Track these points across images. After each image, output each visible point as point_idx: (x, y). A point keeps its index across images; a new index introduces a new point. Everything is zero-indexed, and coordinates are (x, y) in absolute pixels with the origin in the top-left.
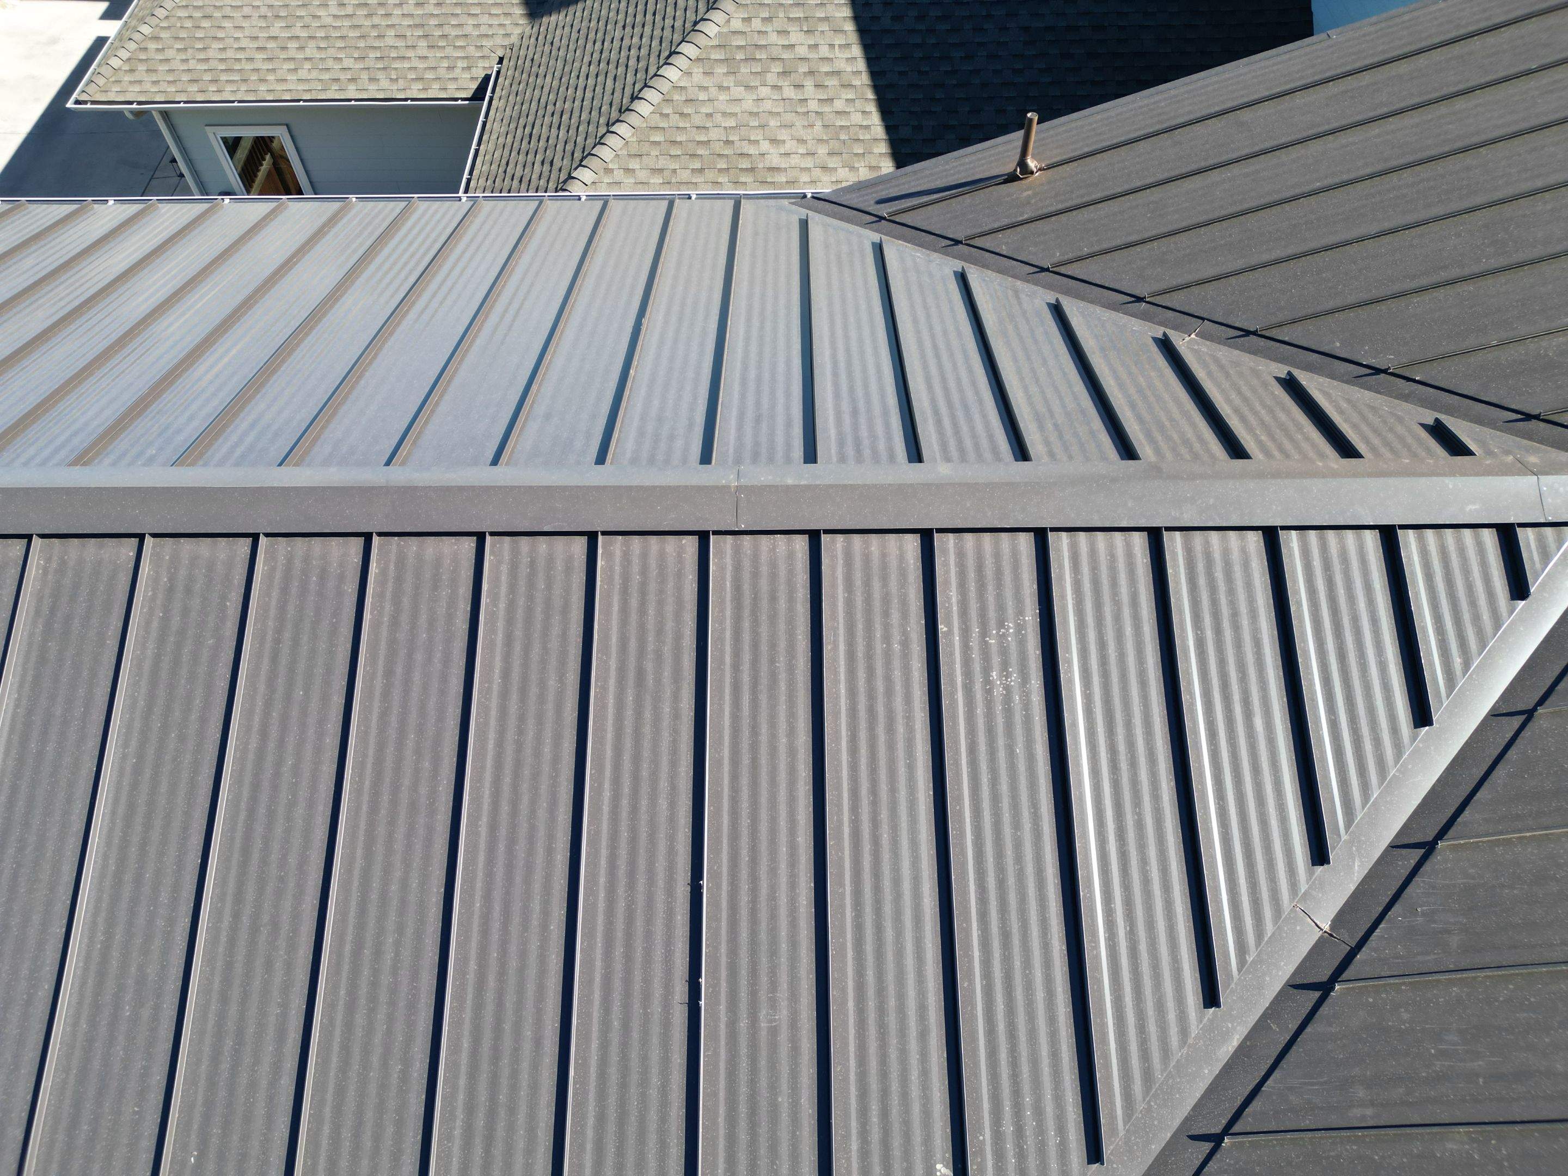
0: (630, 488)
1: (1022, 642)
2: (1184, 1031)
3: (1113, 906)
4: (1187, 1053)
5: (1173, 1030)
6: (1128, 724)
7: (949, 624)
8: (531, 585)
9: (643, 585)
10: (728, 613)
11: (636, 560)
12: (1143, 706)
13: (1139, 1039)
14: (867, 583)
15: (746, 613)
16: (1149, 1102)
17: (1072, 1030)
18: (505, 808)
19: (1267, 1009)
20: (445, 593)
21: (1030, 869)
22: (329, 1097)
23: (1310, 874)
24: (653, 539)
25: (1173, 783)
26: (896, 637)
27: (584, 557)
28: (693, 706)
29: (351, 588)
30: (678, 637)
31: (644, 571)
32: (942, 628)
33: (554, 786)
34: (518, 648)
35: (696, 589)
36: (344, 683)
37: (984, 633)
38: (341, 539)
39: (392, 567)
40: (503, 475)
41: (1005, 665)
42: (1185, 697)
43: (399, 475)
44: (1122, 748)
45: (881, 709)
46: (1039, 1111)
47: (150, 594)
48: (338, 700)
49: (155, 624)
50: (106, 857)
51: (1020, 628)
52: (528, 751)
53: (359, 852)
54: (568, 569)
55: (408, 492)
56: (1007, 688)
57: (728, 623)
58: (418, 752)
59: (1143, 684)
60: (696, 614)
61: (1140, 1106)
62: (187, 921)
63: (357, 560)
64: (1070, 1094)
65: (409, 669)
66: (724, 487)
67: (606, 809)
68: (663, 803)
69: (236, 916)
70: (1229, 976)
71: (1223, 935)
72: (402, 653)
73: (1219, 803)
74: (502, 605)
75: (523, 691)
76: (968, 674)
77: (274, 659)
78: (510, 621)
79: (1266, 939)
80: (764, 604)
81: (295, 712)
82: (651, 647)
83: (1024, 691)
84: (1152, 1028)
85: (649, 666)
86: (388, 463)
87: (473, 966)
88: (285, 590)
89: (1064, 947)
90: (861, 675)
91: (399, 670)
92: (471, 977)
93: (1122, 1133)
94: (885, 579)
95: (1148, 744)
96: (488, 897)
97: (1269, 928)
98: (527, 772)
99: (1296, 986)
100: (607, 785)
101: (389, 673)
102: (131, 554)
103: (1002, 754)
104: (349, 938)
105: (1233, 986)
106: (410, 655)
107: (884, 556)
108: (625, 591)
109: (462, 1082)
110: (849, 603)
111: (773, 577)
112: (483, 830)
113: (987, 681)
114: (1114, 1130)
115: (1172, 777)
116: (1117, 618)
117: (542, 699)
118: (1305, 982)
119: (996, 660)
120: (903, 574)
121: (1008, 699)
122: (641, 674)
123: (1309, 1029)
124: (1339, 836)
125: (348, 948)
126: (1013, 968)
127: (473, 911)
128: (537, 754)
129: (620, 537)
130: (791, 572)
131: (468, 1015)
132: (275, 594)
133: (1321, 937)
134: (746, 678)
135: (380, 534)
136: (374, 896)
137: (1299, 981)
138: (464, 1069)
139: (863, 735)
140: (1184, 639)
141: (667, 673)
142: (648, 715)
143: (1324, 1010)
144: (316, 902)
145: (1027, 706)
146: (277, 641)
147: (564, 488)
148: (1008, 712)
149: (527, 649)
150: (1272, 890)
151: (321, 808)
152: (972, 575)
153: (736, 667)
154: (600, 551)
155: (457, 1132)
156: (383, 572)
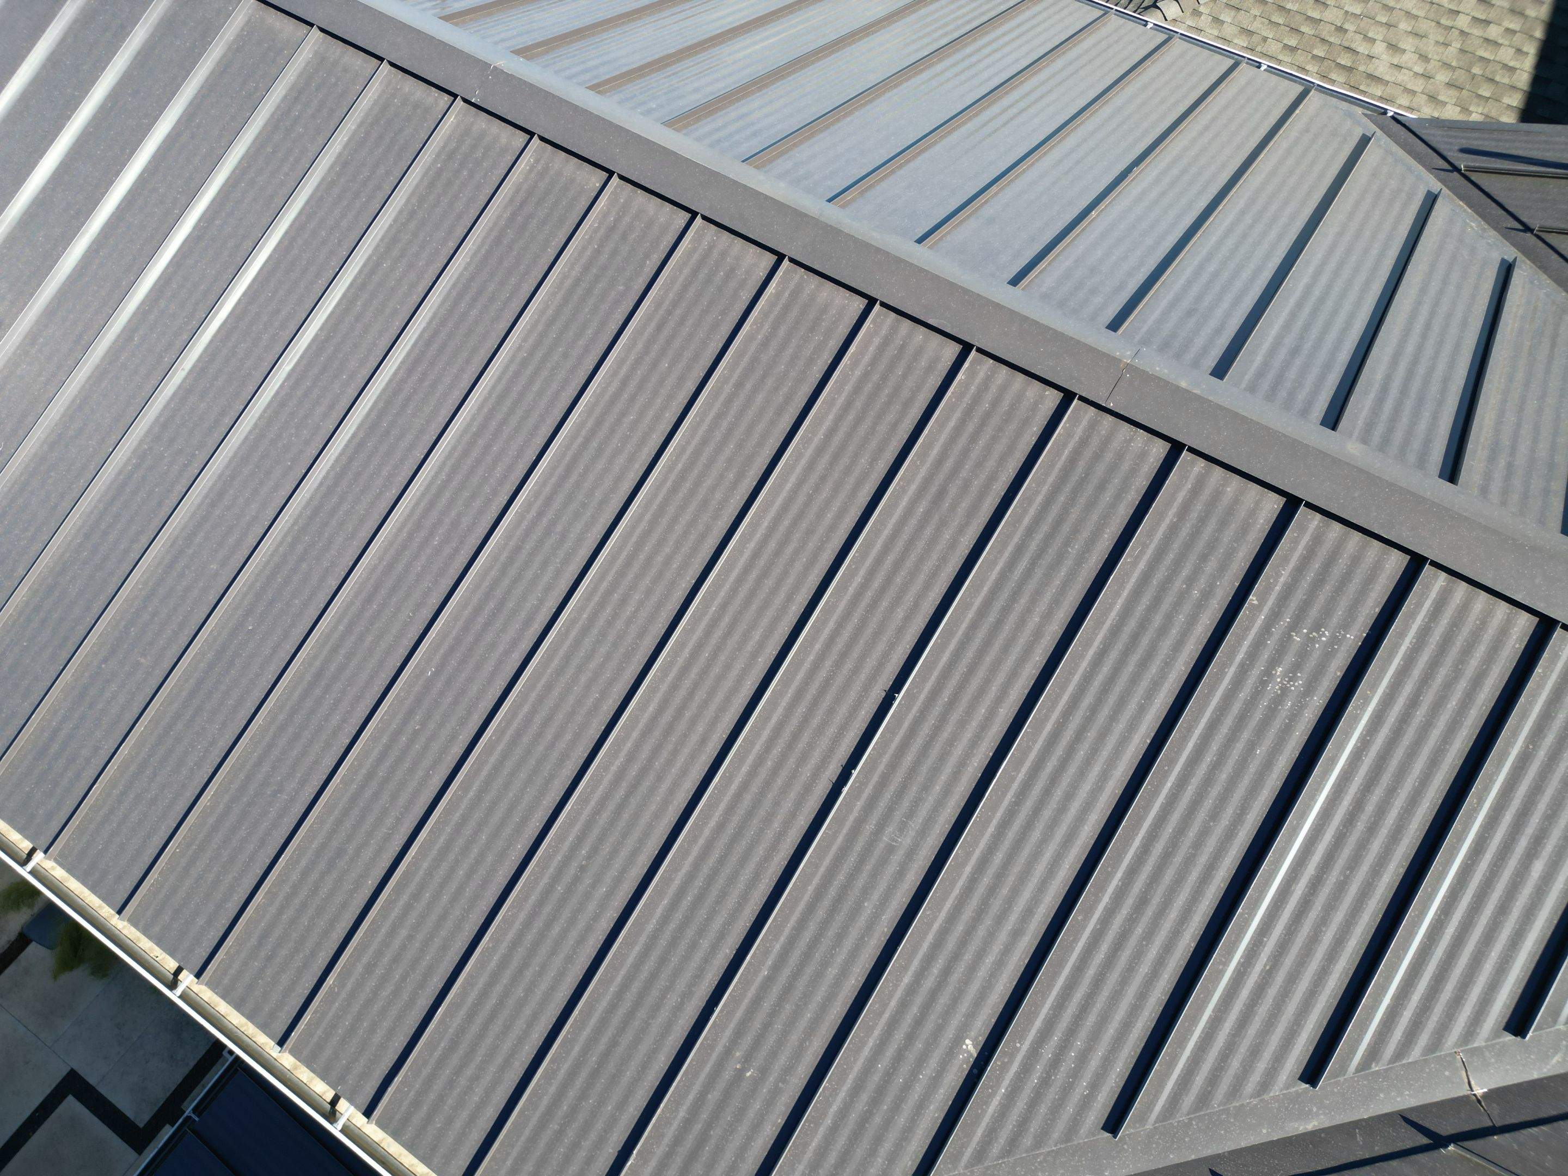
0: (1026, 319)
1: (1328, 655)
2: (1265, 1085)
3: (1265, 939)
4: (1256, 1105)
5: (1255, 1078)
6: (1392, 791)
7: (1262, 600)
8: (891, 367)
9: (988, 415)
10: (1051, 479)
11: (993, 389)
12: (1420, 783)
13: (1216, 1064)
14: (1203, 520)
15: (1067, 489)
16: (1191, 1119)
17: (1155, 1016)
18: (772, 545)
19: (1363, 1120)
20: (818, 338)
21: (1203, 859)
22: (540, 686)
23: (1495, 1035)
24: (1021, 377)
25: (1402, 871)
26: (1202, 582)
27: (950, 364)
28: (972, 546)
29: (747, 296)
30: (992, 478)
31: (996, 403)
32: (1253, 599)
33: (819, 549)
34: (851, 417)
35: (1034, 443)
36: (702, 375)
37: (1294, 626)
38: (759, 250)
39: (787, 294)
40: (922, 256)
41: (1296, 667)
42: (1471, 799)
43: (833, 214)
44: (1370, 808)
45: (1145, 641)
46: (1083, 1058)
47: (596, 225)
48: (691, 387)
49: (588, 253)
50: (473, 419)
51: (1335, 641)
52: (814, 508)
53: (648, 517)
54: (930, 369)
55: (832, 232)
56: (1284, 690)
57: (1045, 489)
58: (730, 461)
59: (1434, 762)
60: (1020, 465)
61: (1181, 1116)
62: (507, 498)
63: (762, 274)
64: (1121, 1065)
65: (755, 390)
66: (1114, 358)
67: (851, 590)
68: (900, 613)
69: (540, 514)
70: (1343, 1068)
71: (1361, 1031)
72: (759, 372)
73: (1440, 916)
74: (858, 373)
75: (836, 457)
76: (1252, 655)
77: (659, 328)
78: (857, 390)
79: (1404, 1062)
80: (1089, 489)
81: (654, 379)
82: (964, 474)
83: (1300, 702)
84: (1235, 1064)
85: (953, 490)
86: (830, 201)
87: (686, 653)
88: (695, 272)
89: (1193, 945)
90: (1146, 600)
91: (749, 386)
92: (680, 661)
93: (1149, 1126)
94: (1223, 524)
95: (1401, 820)
96: (724, 607)
97: (1416, 1053)
98: (804, 525)
99: (1407, 1119)
100: (862, 572)
101: (739, 385)
102: (598, 185)
103: (1239, 746)
104: (610, 578)
105: (1341, 1079)
106: (764, 377)
107: (1236, 501)
108: (968, 413)
109: (635, 735)
110: (1174, 529)
111: (1113, 468)
112: (747, 553)
113: (1268, 672)
114: (1142, 1119)
115: (1406, 864)
116: (1448, 686)
117: (848, 471)
118: (1420, 1122)
119: (1290, 658)
120: (1244, 529)
121: (1278, 700)
122: (941, 494)
123: (1394, 1163)
124: (1555, 1021)
125: (605, 585)
126: (1133, 932)
127: (708, 611)
128: (820, 515)
129: (992, 361)
130: (1133, 471)
131: (664, 688)
132: (686, 271)
133: (1467, 1097)
134: (1033, 546)
135: (792, 260)
136: (642, 557)
137: (1413, 1118)
138: (641, 725)
139: (1114, 655)
140: (1510, 744)
141: (964, 505)
142: (928, 532)
143: (1422, 1158)
144: (600, 537)
145: (1294, 716)
146: (669, 312)
147: (966, 291)
148: (1272, 712)
149: (858, 421)
150: (1442, 1024)
151: (637, 466)
152: (1316, 565)
153: (1030, 532)
154: (966, 365)
155: (614, 768)
156: (778, 295)
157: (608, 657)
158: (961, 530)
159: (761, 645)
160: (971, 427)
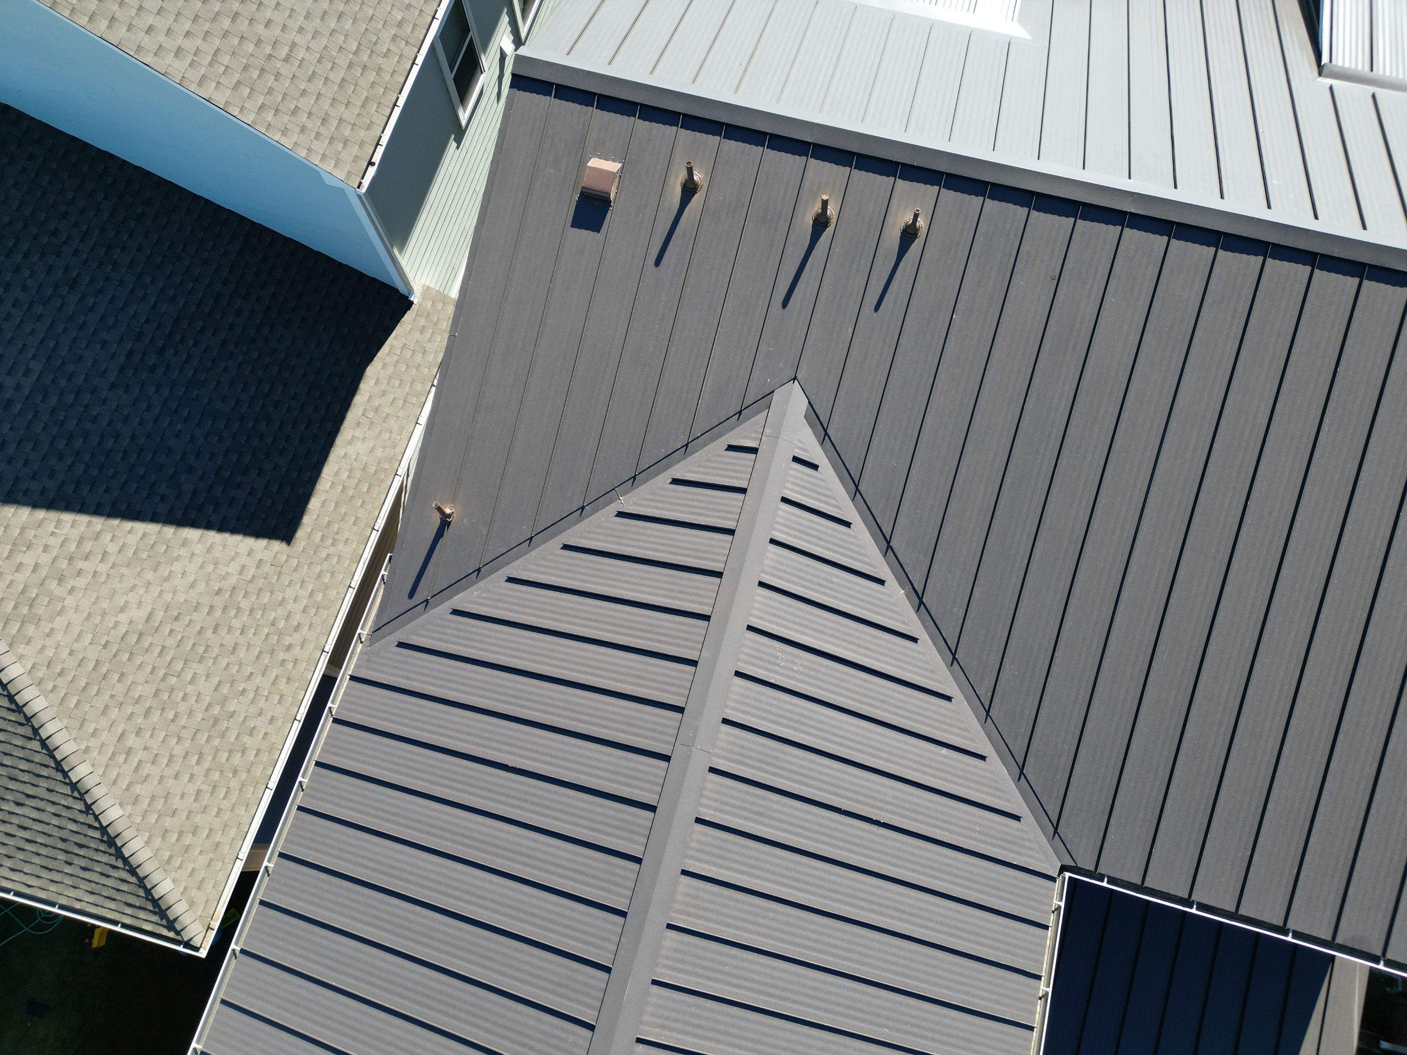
1: (787, 652)
5: (921, 657)
7: (773, 678)
8: (707, 853)
9: (722, 803)
10: (743, 768)
11: (710, 803)
14: (746, 704)
15: (745, 760)
19: (922, 623)
20: (701, 894)
23: (886, 588)
26: (770, 701)
30: (748, 793)
31: (716, 800)
33: (793, 862)
34: (733, 865)
35: (730, 779)
37: (779, 666)
39: (682, 917)
41: (792, 662)
44: (832, 632)
45: (797, 718)
51: (780, 651)
52: (776, 869)
53: (797, 949)
54: (706, 835)
56: (801, 665)
57: (747, 770)
58: (764, 917)
65: (730, 916)
67: (806, 841)
68: (809, 817)
69: (808, 1006)
70: (911, 631)
72: (722, 918)
74: (714, 867)
75: (753, 867)
76: (792, 678)
77: (709, 978)
78: (721, 867)
80: (743, 752)
81: (735, 971)
82: (748, 806)
83: (804, 659)
85: (756, 809)
87: (848, 908)
88: (679, 970)
90: (781, 721)
91: (729, 921)
92: (852, 909)
94: (748, 697)
95: (832, 623)
96: (826, 897)
97: (899, 610)
98: (784, 872)
99: (918, 612)
100: (798, 839)
101: (729, 925)
103: (824, 678)
104: (827, 958)
105: (914, 631)
106: (724, 914)
107: (738, 694)
108: (722, 811)
110: (752, 716)
111: (734, 744)
112: (802, 896)
113: (797, 672)
117: (757, 859)
118: (918, 608)
119: (790, 665)
120: (747, 690)
121: (805, 667)
122: (758, 812)
125: (831, 959)
127: (829, 904)
128: (778, 866)
130: (735, 736)
131: (864, 913)
132: (680, 975)
134: (771, 769)
136: (815, 945)
137: (917, 610)
138: (880, 918)
139: (805, 728)
141: (760, 801)
142: (775, 815)
144: (811, 970)
145: (810, 661)
148: (809, 668)
152: (755, 661)
157: (859, 945)
158: (771, 801)
159: (837, 875)
160: (728, 809)
